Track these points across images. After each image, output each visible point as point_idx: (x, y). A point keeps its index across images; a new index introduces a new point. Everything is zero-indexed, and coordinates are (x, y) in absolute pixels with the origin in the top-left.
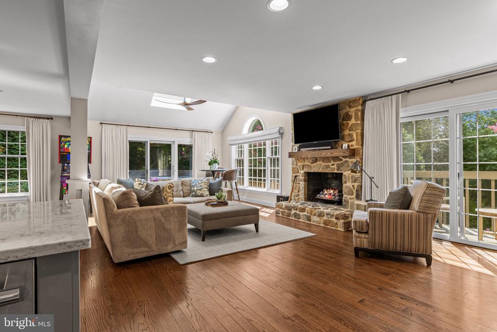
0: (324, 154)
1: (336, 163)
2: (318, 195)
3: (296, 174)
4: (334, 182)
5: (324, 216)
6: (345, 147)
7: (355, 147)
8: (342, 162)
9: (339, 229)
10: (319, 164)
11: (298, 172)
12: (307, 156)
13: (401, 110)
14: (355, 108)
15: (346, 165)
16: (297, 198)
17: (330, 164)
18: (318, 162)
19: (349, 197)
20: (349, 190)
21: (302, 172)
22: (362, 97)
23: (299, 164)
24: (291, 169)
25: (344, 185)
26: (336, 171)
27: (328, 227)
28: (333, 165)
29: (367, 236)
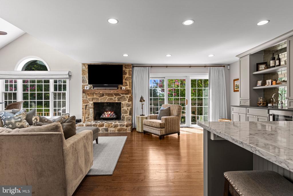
0: (112, 92)
1: (117, 97)
2: (101, 116)
3: (86, 104)
4: (108, 107)
5: (118, 126)
6: (124, 89)
7: (128, 89)
8: (121, 96)
9: (128, 132)
10: (105, 97)
11: (88, 103)
12: (99, 92)
13: (150, 74)
14: (128, 69)
15: (123, 98)
16: (87, 119)
17: (113, 98)
18: (104, 96)
19: (125, 115)
20: (125, 111)
21: (92, 102)
22: (132, 64)
23: (88, 97)
24: (82, 101)
25: (122, 109)
26: (117, 102)
27: (121, 132)
28: (115, 98)
29: (164, 129)
